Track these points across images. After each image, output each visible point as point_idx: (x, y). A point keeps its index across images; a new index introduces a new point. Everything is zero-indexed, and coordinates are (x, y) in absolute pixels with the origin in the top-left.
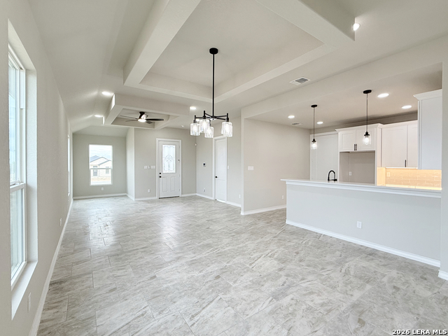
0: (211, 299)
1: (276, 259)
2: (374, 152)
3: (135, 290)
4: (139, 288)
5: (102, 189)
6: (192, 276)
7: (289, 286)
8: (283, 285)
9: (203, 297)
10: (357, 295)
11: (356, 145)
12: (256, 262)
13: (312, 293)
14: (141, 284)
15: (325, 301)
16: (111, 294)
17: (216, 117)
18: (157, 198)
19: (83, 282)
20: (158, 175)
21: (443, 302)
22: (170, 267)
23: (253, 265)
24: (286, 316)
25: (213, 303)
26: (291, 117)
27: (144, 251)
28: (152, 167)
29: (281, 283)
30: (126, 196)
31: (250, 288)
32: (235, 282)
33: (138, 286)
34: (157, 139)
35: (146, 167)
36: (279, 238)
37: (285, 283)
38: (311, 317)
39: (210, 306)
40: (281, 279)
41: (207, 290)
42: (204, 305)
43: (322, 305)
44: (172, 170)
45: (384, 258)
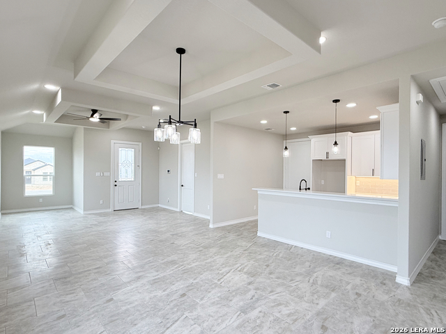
0: (176, 318)
1: (245, 273)
2: (345, 160)
3: (89, 315)
4: (93, 313)
5: (41, 200)
6: (155, 296)
7: (258, 300)
8: (252, 299)
9: (168, 317)
10: (322, 303)
11: (327, 153)
12: (225, 277)
13: (279, 304)
14: (95, 309)
15: (292, 311)
16: (59, 321)
17: (182, 122)
18: (111, 210)
19: (23, 310)
20: (112, 183)
21: (397, 304)
22: (129, 288)
23: (222, 280)
24: (253, 329)
25: (178, 322)
26: (264, 122)
27: (98, 272)
28: (106, 174)
29: (250, 297)
30: (72, 208)
31: (218, 304)
32: (202, 299)
33: (92, 310)
34: (113, 142)
35: (98, 174)
36: (249, 251)
37: (254, 296)
38: (277, 327)
39: (174, 325)
40: (250, 293)
41: (172, 309)
42: (169, 325)
43: (289, 315)
44: (131, 177)
45: (350, 266)
